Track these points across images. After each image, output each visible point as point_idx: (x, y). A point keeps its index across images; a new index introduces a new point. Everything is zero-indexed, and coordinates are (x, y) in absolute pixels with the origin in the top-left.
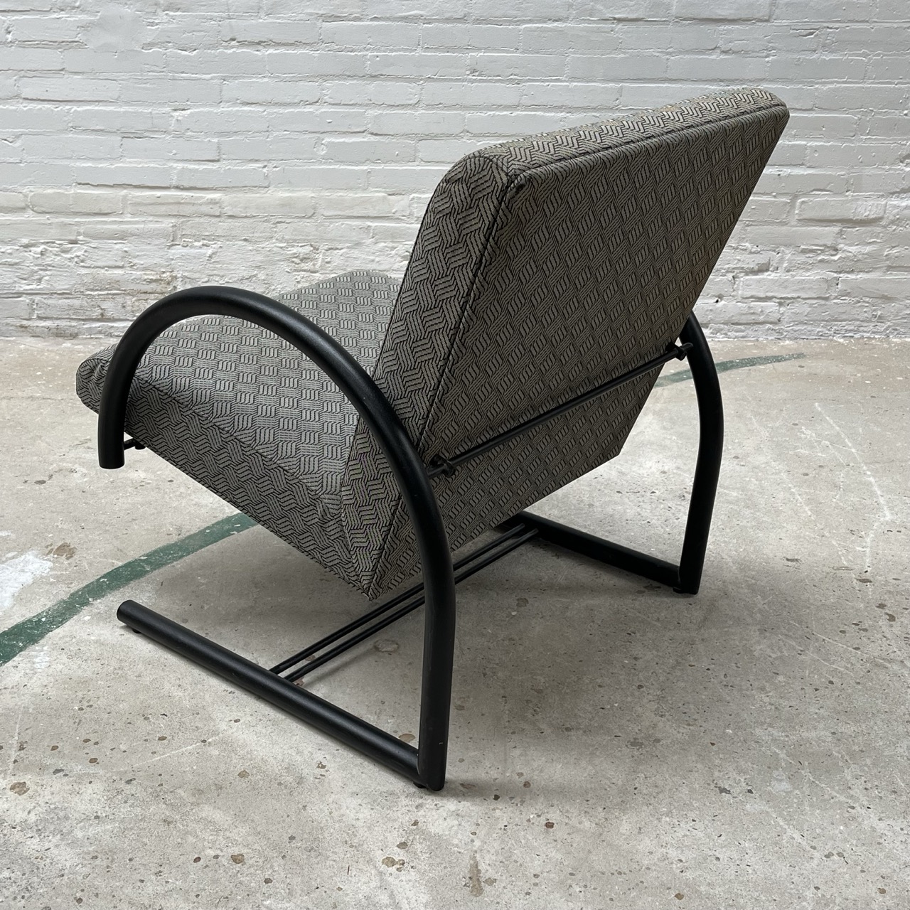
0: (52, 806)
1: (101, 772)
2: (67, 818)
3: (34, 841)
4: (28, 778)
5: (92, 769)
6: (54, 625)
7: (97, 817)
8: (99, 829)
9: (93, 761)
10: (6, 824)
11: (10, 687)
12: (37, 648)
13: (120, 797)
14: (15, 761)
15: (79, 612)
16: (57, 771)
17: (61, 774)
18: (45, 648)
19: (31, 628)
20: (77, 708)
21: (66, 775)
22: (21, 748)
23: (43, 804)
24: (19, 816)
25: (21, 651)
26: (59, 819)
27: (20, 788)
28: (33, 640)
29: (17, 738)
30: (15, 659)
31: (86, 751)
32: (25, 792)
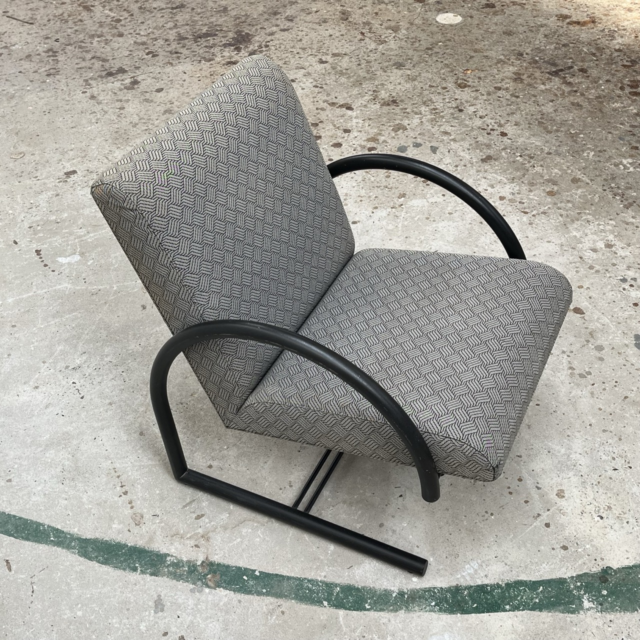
0: (558, 473)
1: (524, 471)
2: (559, 461)
3: (580, 462)
4: (553, 496)
5: (525, 475)
6: (434, 592)
7: (549, 452)
8: (554, 446)
9: (520, 480)
10: (583, 481)
11: (503, 563)
12: (462, 580)
13: (532, 453)
14: (548, 510)
15: (412, 590)
16: (538, 488)
17: (539, 486)
18: (459, 576)
19: (447, 602)
20: (493, 517)
21: (538, 483)
22: (539, 515)
23: (561, 477)
24: (575, 480)
25: (471, 587)
26: (562, 465)
27: (560, 494)
28: (456, 590)
29: (535, 524)
30: (480, 583)
31: (517, 488)
32: (560, 490)
